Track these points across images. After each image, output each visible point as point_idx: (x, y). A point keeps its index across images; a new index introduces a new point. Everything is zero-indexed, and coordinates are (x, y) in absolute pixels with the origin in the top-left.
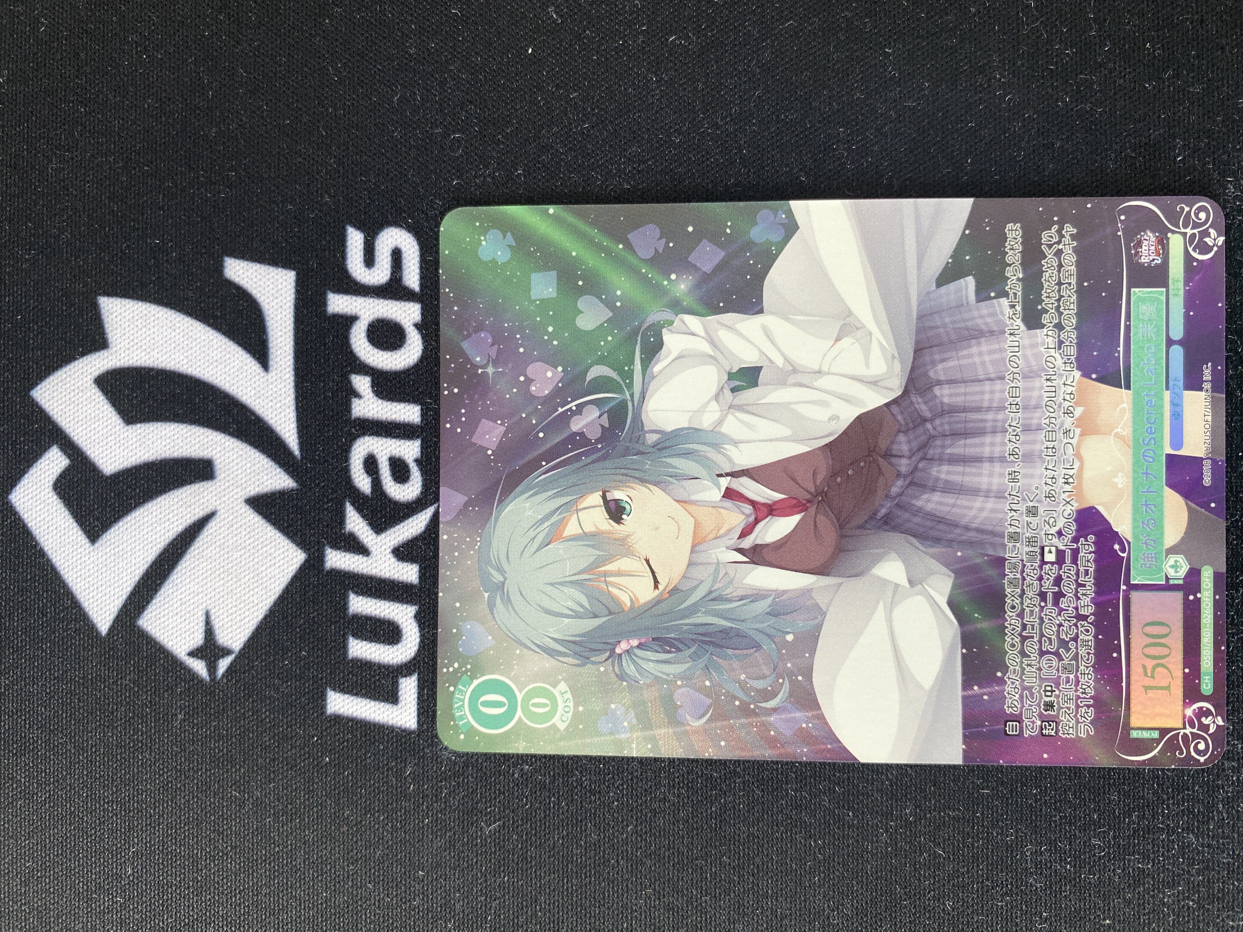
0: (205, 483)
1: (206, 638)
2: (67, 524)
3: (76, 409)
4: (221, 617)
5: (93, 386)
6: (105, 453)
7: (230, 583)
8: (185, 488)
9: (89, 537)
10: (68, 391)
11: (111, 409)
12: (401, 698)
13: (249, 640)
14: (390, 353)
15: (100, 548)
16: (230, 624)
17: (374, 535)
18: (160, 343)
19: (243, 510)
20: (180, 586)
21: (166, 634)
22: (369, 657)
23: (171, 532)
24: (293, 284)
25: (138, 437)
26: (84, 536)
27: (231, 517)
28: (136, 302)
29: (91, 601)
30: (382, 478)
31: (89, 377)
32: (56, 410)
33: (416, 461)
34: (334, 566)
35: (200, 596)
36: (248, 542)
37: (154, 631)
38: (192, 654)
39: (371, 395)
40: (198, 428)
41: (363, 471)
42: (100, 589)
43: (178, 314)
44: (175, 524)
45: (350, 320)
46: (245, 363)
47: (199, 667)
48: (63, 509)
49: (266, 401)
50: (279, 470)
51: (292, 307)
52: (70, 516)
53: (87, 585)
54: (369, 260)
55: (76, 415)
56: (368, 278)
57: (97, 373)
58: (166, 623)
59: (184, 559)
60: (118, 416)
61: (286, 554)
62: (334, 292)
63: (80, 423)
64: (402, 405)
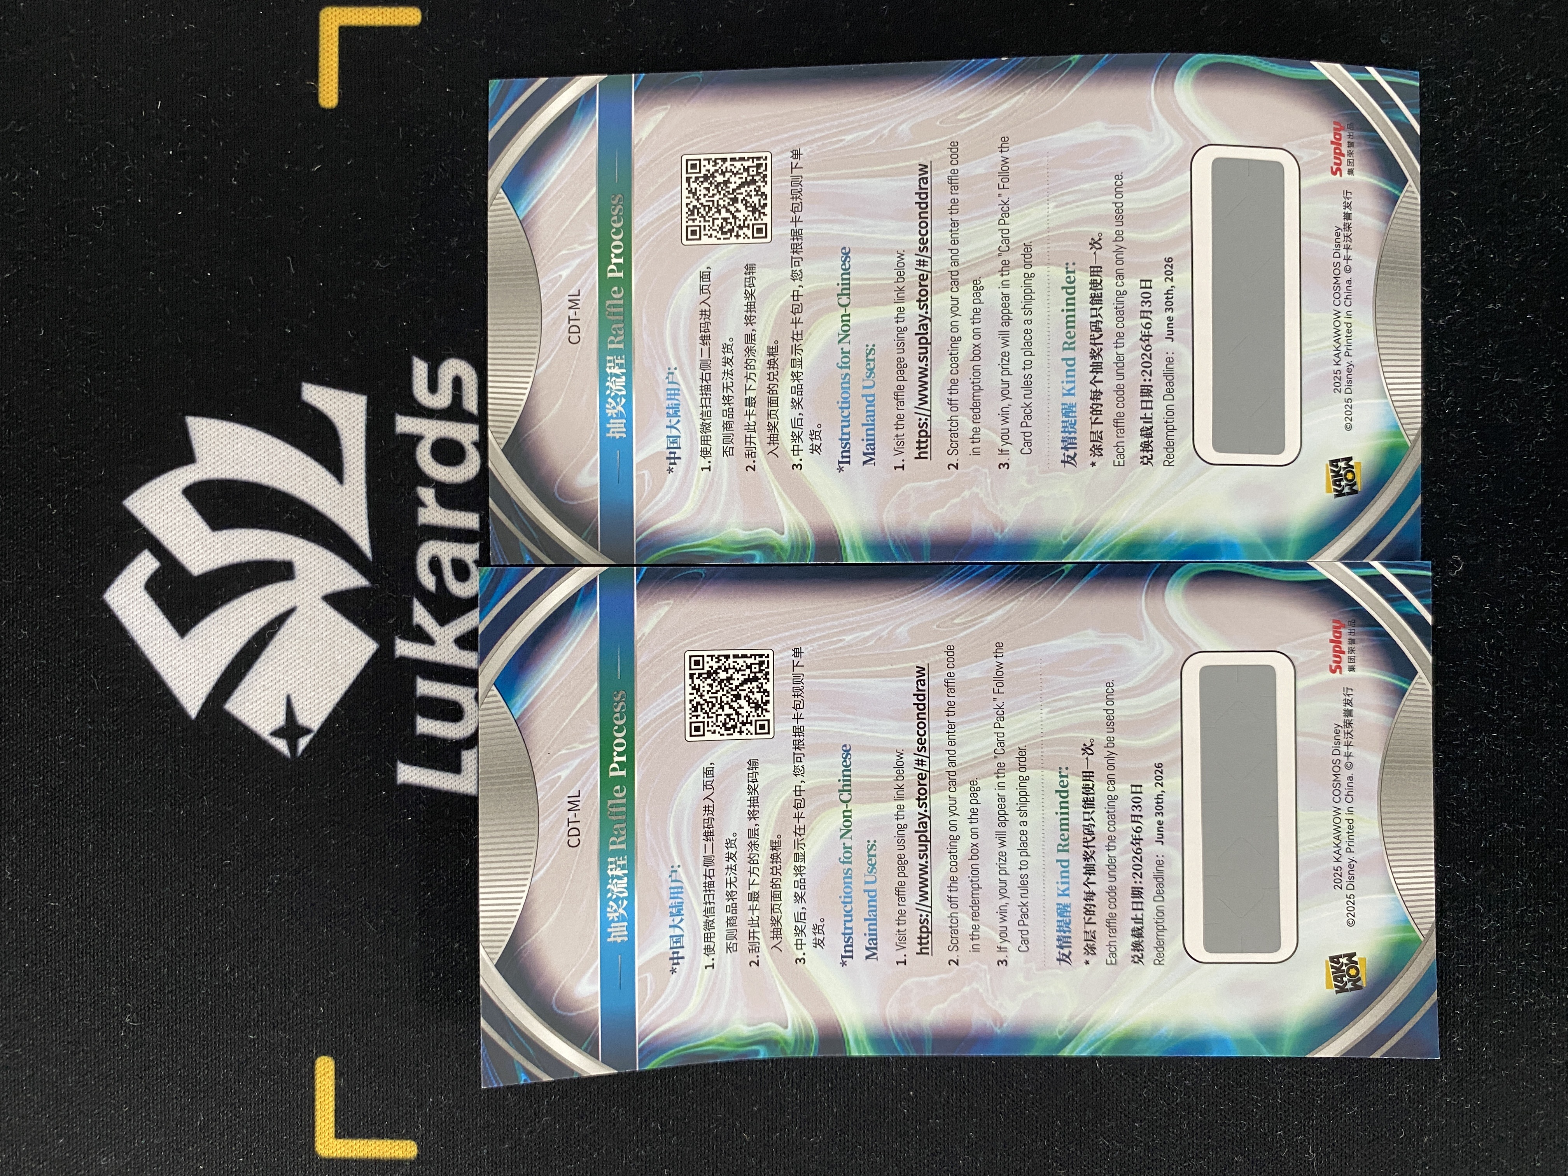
0: (285, 583)
1: (287, 720)
2: (158, 620)
3: (166, 517)
4: (301, 701)
5: (182, 496)
6: (193, 556)
7: (309, 670)
8: (267, 587)
9: (178, 631)
10: (158, 500)
11: (198, 517)
12: (463, 768)
13: (326, 721)
14: (451, 468)
15: (190, 641)
16: (309, 706)
17: (438, 627)
18: (244, 457)
19: (321, 606)
20: (262, 674)
21: (251, 717)
22: (434, 733)
23: (255, 626)
24: (364, 407)
25: (224, 542)
26: (174, 630)
27: (309, 613)
28: (220, 421)
29: (181, 688)
30: (445, 576)
31: (177, 488)
32: (147, 518)
33: (475, 562)
34: (403, 654)
35: (282, 682)
36: (325, 634)
37: (239, 714)
38: (275, 734)
39: (435, 504)
40: (279, 534)
41: (427, 571)
42: (189, 678)
43: (259, 432)
44: (259, 619)
45: (415, 440)
46: (323, 475)
47: (281, 745)
48: (155, 606)
49: (341, 510)
50: (353, 570)
51: (364, 427)
52: (161, 613)
53: (177, 675)
54: (433, 387)
55: (166, 522)
56: (431, 402)
57: (184, 486)
58: (251, 707)
59: (268, 649)
60: (205, 523)
61: (360, 644)
62: (401, 414)
63: (170, 529)
64: (463, 513)
